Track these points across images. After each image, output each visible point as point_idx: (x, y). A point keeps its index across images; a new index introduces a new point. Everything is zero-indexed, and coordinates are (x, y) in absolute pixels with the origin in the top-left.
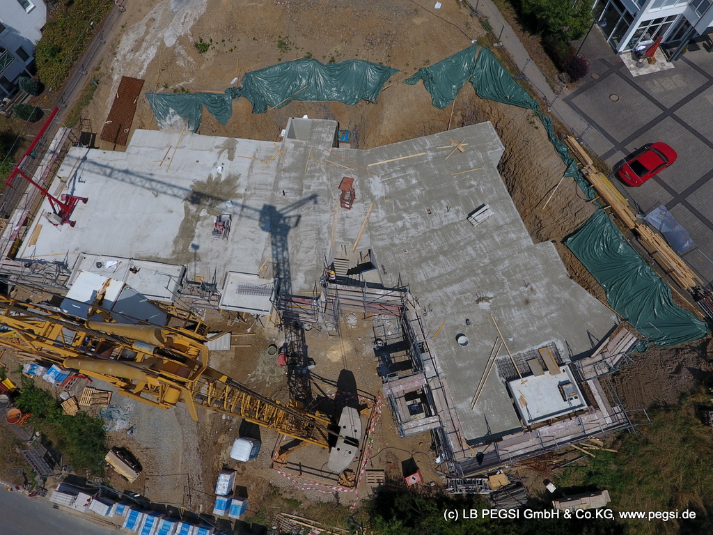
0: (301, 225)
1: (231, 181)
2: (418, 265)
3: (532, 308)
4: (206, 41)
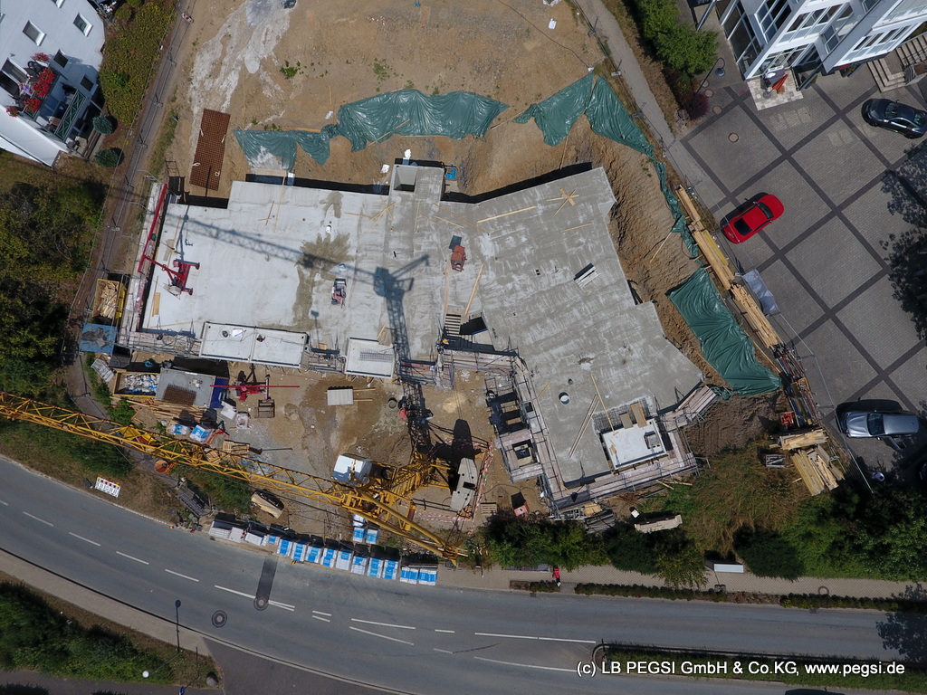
0: (414, 288)
1: (341, 241)
2: (527, 328)
3: (628, 367)
4: (293, 64)
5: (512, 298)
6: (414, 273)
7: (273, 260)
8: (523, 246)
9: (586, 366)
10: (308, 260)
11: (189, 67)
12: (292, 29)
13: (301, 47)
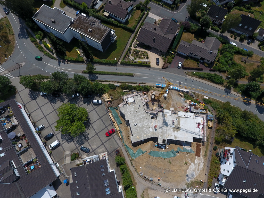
0: (162, 123)
3: (130, 111)
4: (185, 164)
5: (147, 121)
6: (162, 126)
7: (184, 128)
8: (145, 129)
9: (136, 111)
10: (178, 128)
11: (204, 165)
12: (186, 170)
13: (184, 167)
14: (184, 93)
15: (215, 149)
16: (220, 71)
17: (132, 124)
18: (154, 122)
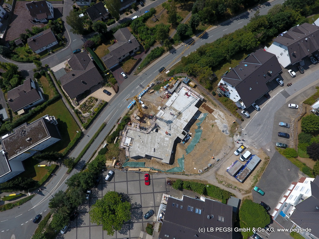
0: (167, 125)
1: (180, 119)
2: (152, 137)
3: (138, 147)
4: (213, 127)
5: (157, 138)
6: (169, 126)
7: (183, 108)
8: (164, 144)
9: (141, 142)
10: (180, 113)
11: (222, 111)
12: (218, 129)
13: (215, 129)
14: (152, 88)
15: (214, 94)
16: (152, 45)
17: (151, 154)
18: (162, 132)
